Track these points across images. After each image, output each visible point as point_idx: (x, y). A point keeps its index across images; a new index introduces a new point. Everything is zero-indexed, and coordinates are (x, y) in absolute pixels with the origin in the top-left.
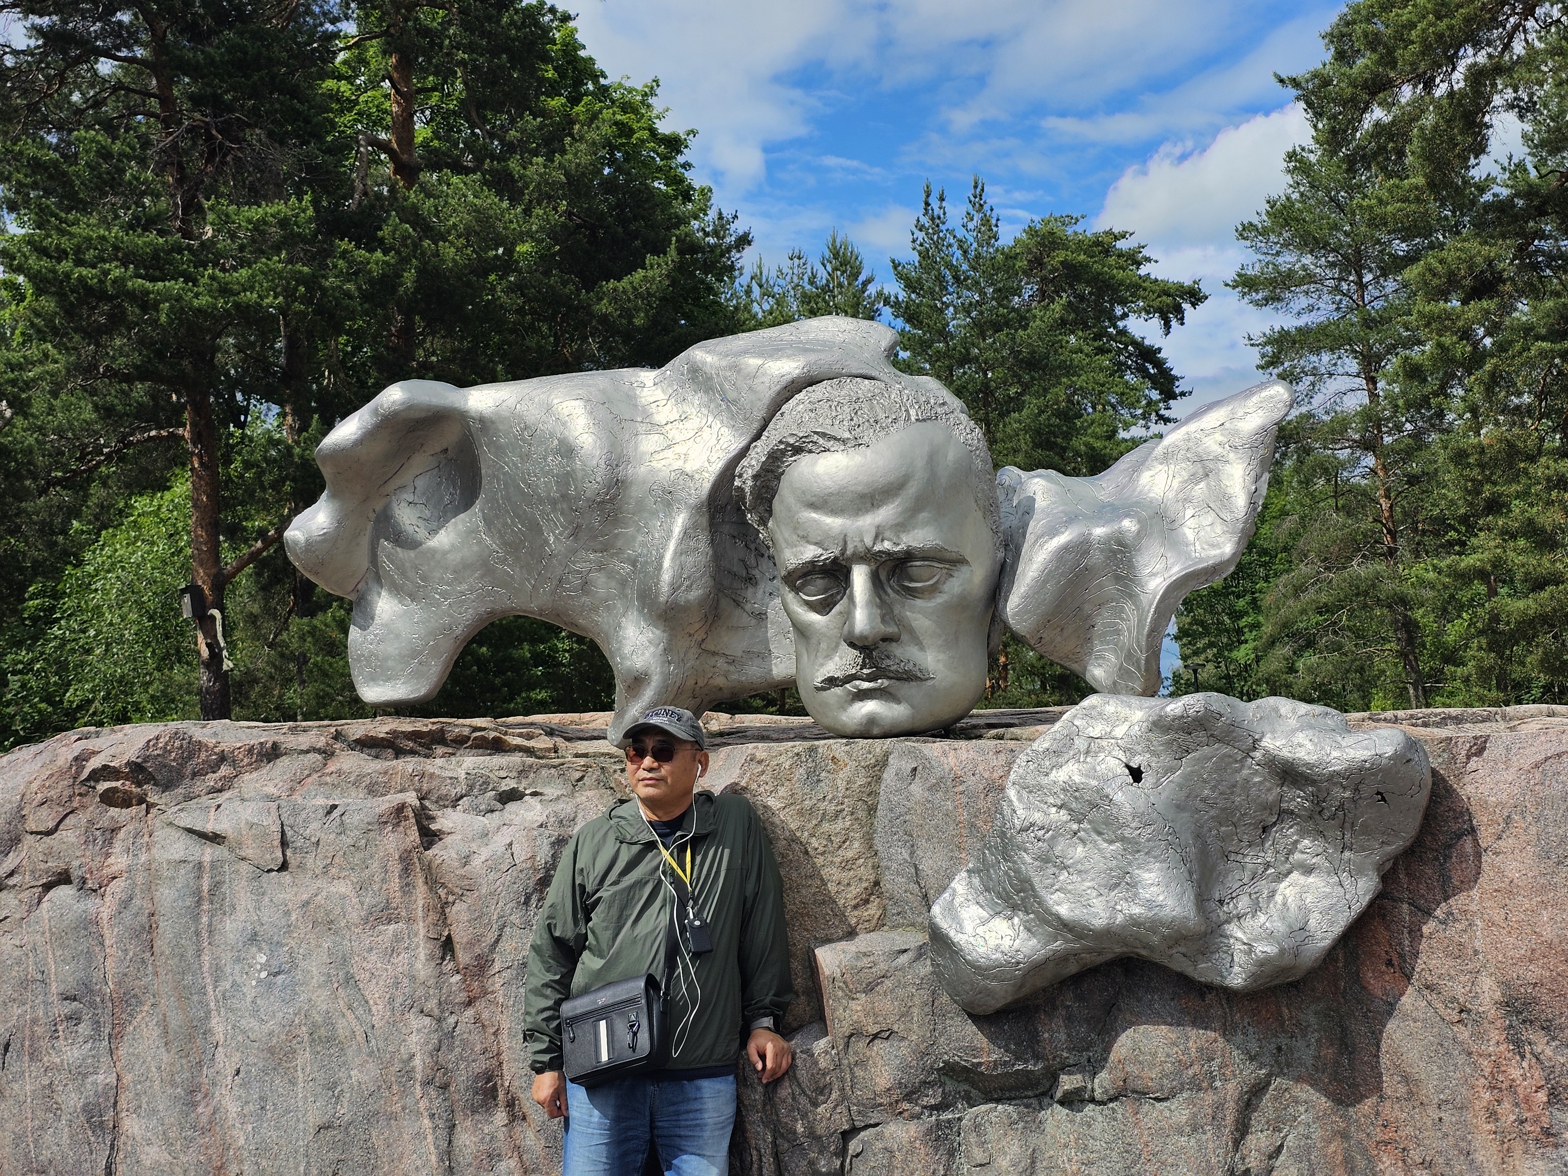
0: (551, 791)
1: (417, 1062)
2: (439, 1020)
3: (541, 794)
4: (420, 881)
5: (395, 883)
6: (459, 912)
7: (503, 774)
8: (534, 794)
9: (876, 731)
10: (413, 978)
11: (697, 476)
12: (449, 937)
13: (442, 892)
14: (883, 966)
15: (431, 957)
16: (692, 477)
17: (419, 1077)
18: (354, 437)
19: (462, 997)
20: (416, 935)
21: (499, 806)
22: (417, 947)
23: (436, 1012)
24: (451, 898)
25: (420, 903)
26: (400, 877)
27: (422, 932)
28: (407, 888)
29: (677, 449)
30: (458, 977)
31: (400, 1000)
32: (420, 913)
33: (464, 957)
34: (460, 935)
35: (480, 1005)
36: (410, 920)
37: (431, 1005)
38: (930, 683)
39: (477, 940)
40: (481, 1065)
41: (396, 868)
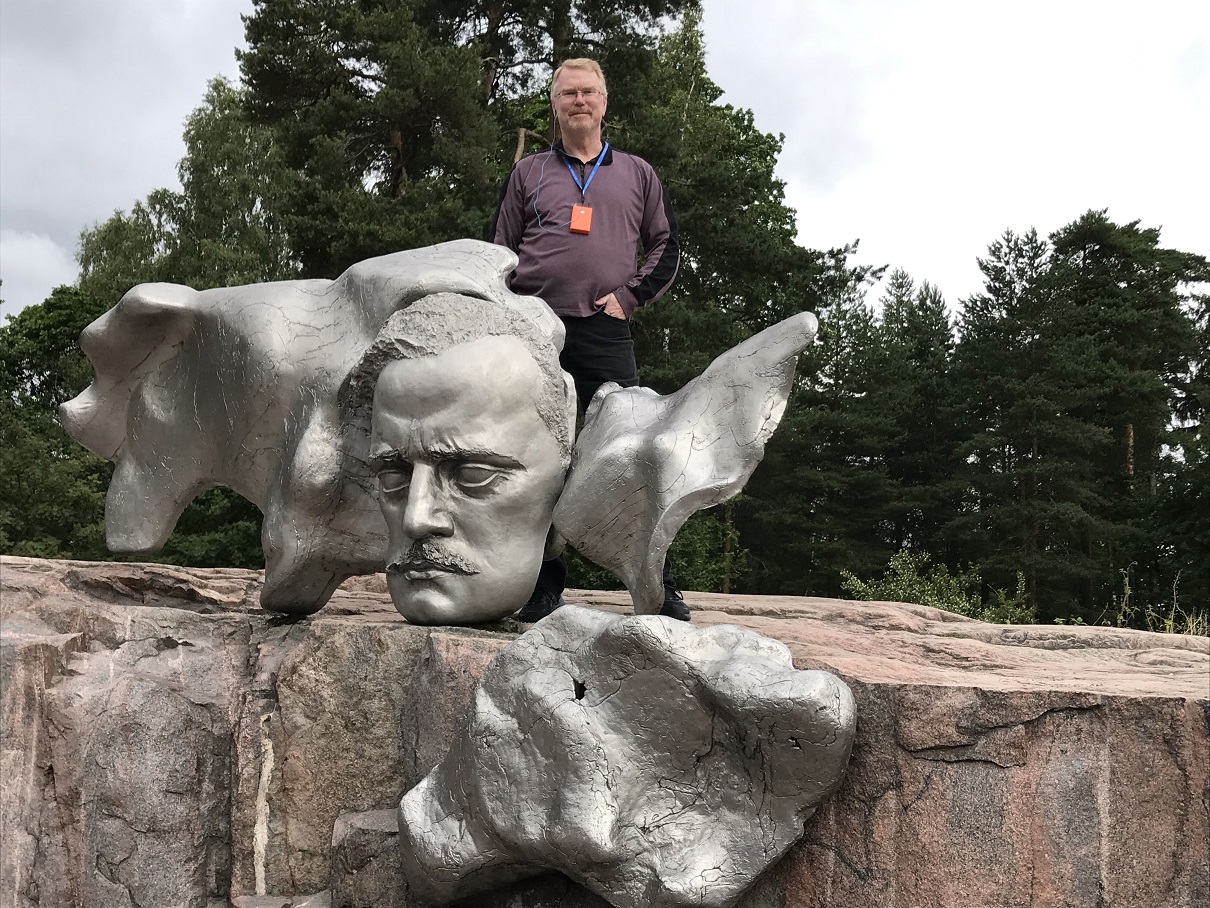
0: (200, 643)
1: (17, 875)
2: (38, 839)
3: (191, 645)
4: (36, 716)
5: (20, 714)
6: (60, 747)
7: (165, 624)
8: (185, 644)
9: (421, 618)
10: (22, 800)
11: (332, 376)
12: (51, 768)
13: (51, 728)
14: (374, 846)
15: (38, 782)
16: (328, 374)
17: (17, 886)
18: (104, 328)
19: (54, 822)
20: (30, 762)
21: (155, 652)
22: (29, 772)
23: (37, 832)
24: (56, 734)
25: (35, 734)
26: (24, 709)
27: (33, 760)
28: (28, 718)
29: (325, 349)
30: (55, 804)
31: (11, 816)
32: (34, 743)
33: (61, 788)
34: (60, 768)
35: (69, 830)
36: (25, 748)
37: (34, 825)
38: (475, 577)
39: (70, 773)
40: (65, 884)
41: (22, 701)
